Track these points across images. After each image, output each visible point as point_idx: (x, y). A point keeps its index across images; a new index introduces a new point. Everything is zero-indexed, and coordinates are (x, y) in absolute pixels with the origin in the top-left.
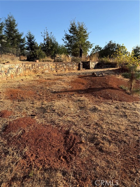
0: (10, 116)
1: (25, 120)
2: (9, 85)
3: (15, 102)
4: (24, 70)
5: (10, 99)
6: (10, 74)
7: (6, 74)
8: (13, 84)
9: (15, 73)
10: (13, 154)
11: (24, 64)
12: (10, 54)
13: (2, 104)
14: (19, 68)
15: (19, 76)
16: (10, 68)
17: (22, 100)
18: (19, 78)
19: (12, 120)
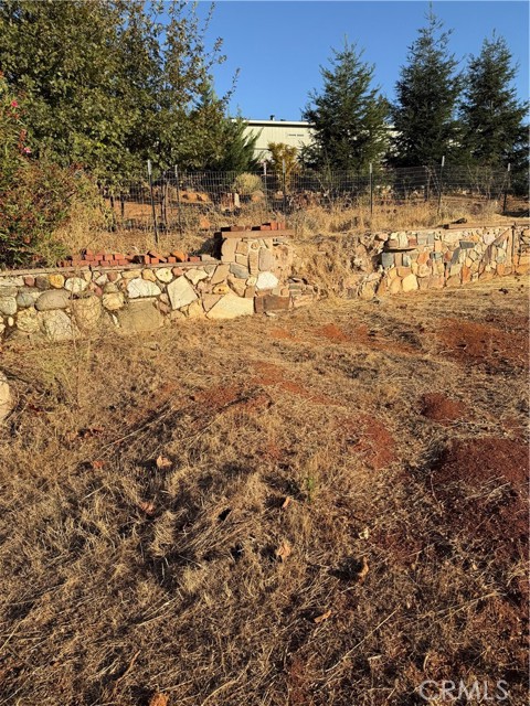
0: (455, 422)
1: (515, 453)
2: (453, 305)
3: (474, 371)
4: (516, 250)
5: (456, 357)
6: (460, 265)
7: (445, 264)
8: (468, 302)
9: (478, 262)
10: (467, 565)
11: (519, 229)
12: (464, 192)
13: (430, 371)
14: (496, 244)
15: (490, 276)
16: (464, 245)
17: (502, 370)
18: (490, 284)
19: (464, 437)
